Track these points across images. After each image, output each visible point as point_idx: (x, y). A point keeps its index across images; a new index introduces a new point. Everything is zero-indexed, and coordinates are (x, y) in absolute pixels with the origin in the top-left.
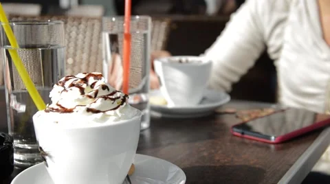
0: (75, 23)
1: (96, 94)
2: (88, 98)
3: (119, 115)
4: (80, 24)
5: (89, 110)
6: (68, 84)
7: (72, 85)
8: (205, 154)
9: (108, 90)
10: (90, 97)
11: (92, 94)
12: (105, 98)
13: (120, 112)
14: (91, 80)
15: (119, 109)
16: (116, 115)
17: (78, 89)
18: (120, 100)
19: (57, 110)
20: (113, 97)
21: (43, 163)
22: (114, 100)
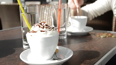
0: (48, 6)
1: (44, 27)
2: (41, 28)
3: (52, 32)
4: (49, 7)
5: (41, 31)
6: (36, 25)
7: (37, 25)
8: (82, 47)
9: (48, 26)
10: (42, 28)
11: (42, 26)
12: (46, 28)
13: (52, 31)
14: (43, 24)
15: (51, 31)
16: (50, 32)
17: (38, 26)
18: (51, 28)
19: (32, 32)
20: (49, 27)
21: (29, 49)
22: (49, 28)
